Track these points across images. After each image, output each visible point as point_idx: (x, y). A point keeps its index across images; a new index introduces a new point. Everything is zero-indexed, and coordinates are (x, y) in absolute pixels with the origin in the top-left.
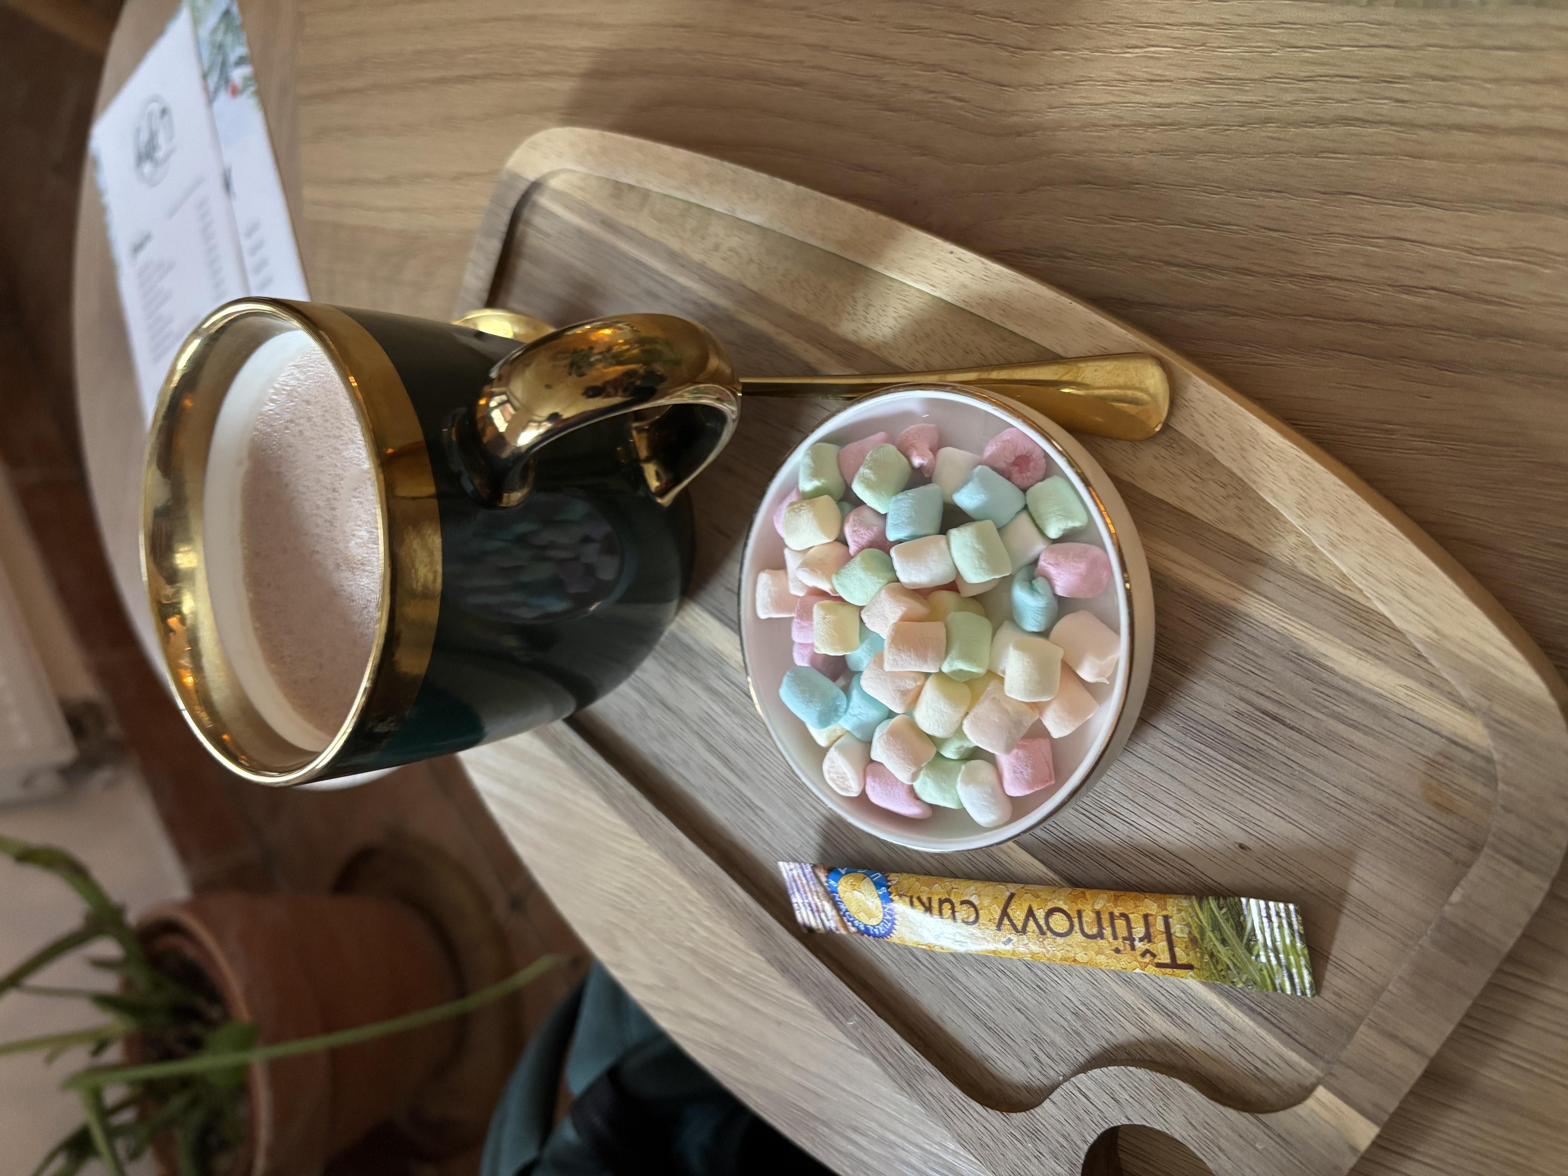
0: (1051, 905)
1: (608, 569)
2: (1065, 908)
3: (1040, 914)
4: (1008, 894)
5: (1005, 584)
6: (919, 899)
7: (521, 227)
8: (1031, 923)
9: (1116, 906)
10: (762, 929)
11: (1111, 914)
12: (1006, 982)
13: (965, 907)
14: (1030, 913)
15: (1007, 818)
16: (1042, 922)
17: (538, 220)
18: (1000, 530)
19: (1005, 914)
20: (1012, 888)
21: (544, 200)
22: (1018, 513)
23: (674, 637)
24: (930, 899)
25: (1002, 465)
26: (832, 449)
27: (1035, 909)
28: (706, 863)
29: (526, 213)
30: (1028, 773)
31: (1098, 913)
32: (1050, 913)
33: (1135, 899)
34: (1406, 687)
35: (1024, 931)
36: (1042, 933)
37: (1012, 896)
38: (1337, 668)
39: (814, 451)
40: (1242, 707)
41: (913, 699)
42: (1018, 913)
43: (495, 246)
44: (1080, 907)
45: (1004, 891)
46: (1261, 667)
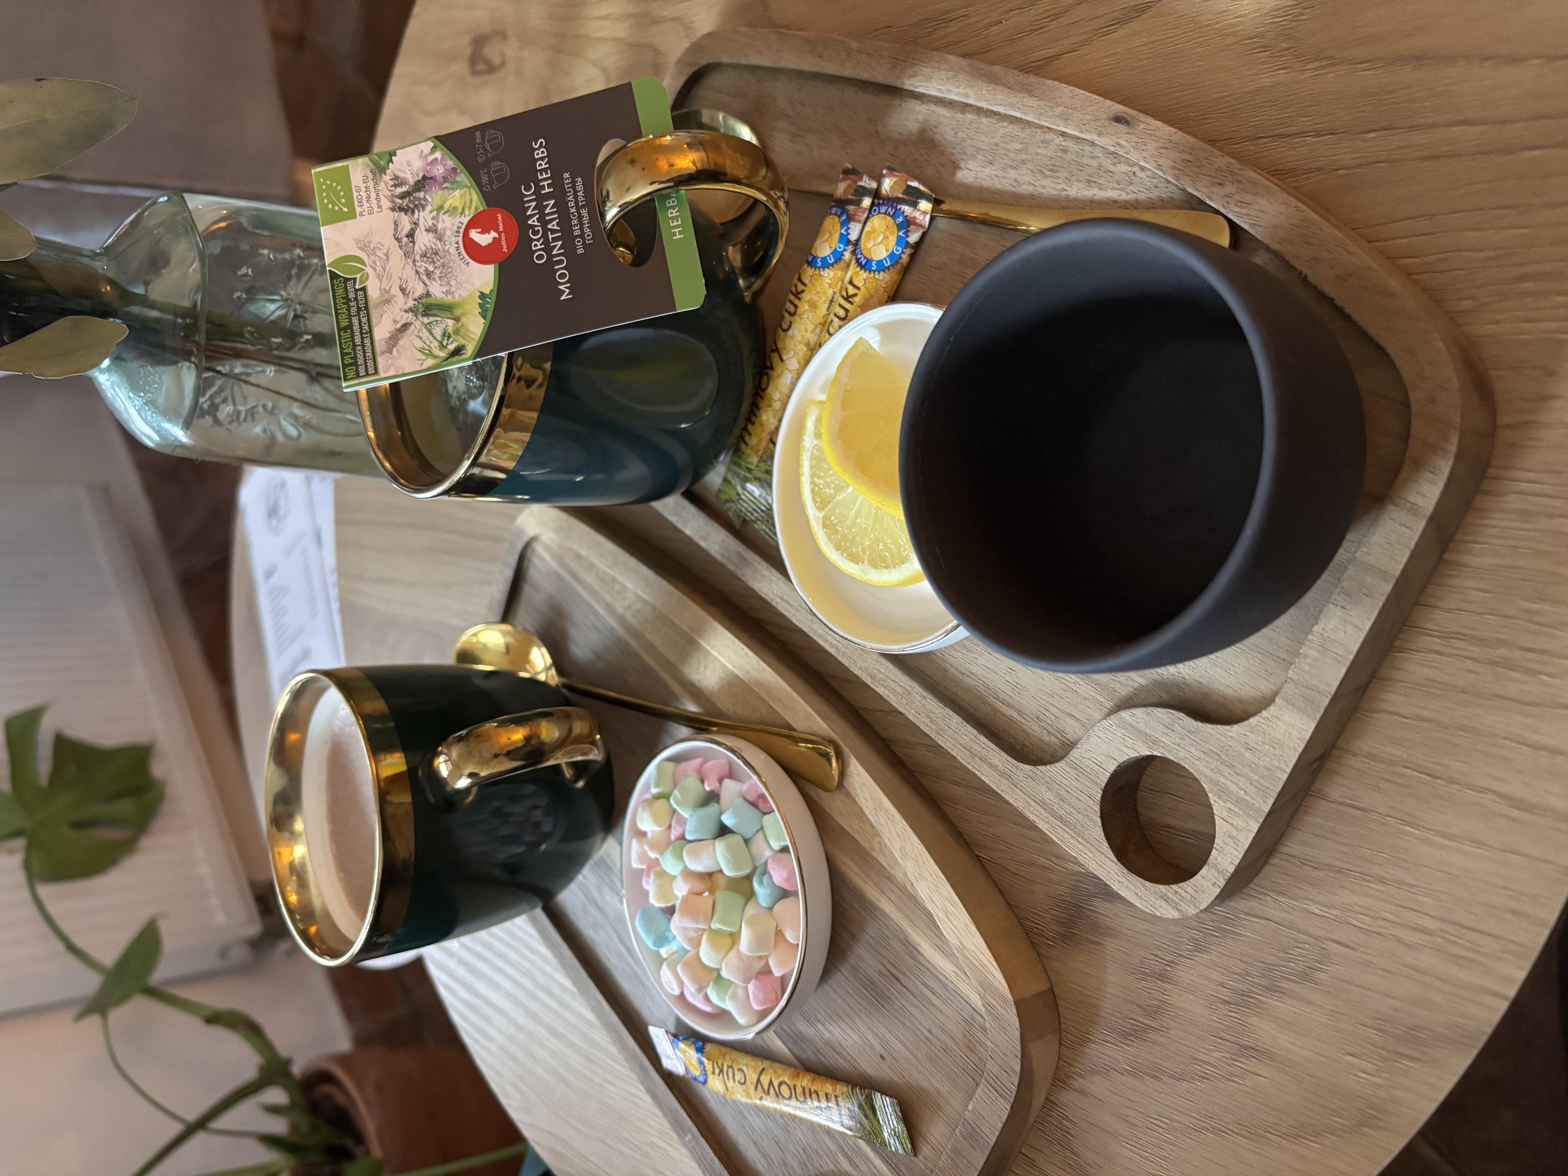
0: (781, 1079)
1: (547, 826)
2: (788, 1082)
3: (776, 1083)
4: (761, 1067)
5: (749, 878)
6: (717, 1063)
7: (526, 563)
8: (771, 1088)
9: (812, 1084)
10: (642, 1068)
11: (810, 1090)
12: (770, 1123)
13: (740, 1073)
14: (771, 1083)
15: (755, 1020)
16: (777, 1089)
17: (535, 560)
18: (747, 841)
19: (758, 1081)
20: (766, 1064)
21: (538, 548)
22: (758, 831)
23: (602, 859)
24: (722, 1064)
25: (750, 798)
26: (671, 765)
27: (773, 1079)
28: (614, 1018)
29: (529, 554)
30: (761, 996)
31: (804, 1088)
32: (780, 1084)
33: (822, 1082)
34: (955, 972)
35: (768, 1093)
36: (777, 1096)
37: (763, 1069)
38: (925, 955)
39: (659, 767)
40: (882, 969)
41: (696, 943)
42: (765, 1080)
43: (509, 573)
44: (795, 1082)
45: (760, 1064)
46: (890, 945)
